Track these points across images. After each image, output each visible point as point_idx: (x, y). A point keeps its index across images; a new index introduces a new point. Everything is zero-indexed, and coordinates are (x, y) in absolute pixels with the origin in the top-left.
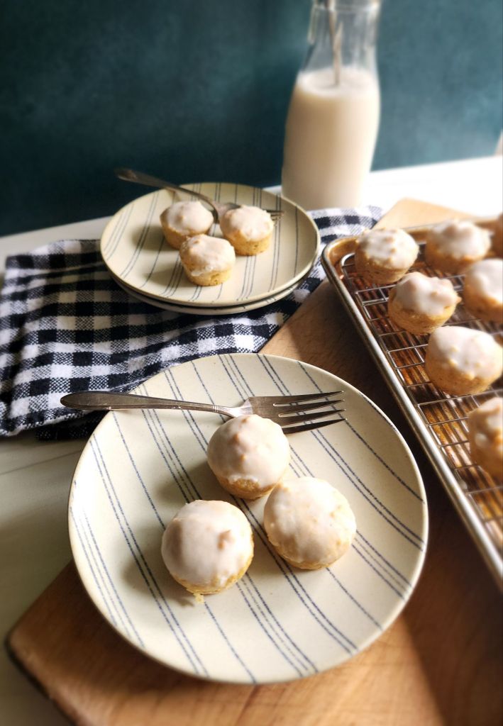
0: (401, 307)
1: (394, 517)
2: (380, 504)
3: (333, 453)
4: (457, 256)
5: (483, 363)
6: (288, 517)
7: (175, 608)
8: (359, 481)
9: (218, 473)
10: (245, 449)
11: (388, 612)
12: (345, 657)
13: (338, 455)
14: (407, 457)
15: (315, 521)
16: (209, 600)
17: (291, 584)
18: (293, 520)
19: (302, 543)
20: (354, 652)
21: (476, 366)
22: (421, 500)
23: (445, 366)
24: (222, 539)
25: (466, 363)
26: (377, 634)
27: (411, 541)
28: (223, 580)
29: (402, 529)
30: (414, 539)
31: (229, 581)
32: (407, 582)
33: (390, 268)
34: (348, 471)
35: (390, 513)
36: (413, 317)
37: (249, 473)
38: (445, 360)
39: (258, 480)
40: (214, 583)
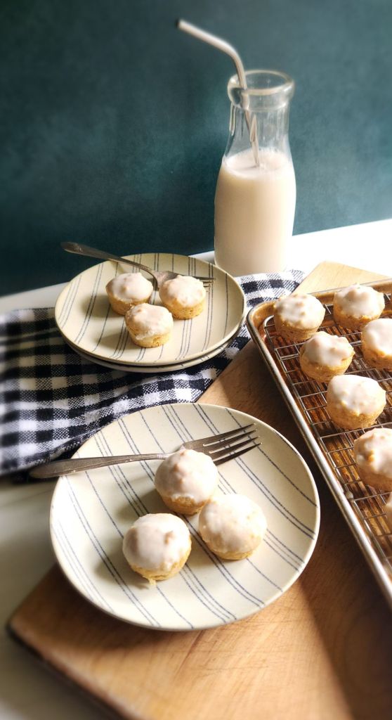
0: (308, 361)
1: (296, 519)
2: (288, 511)
3: (254, 477)
4: (356, 316)
5: (366, 403)
6: (216, 520)
7: (135, 590)
8: (273, 496)
9: (163, 494)
10: (183, 474)
11: (288, 580)
12: (256, 609)
13: (258, 479)
14: (308, 476)
15: (235, 522)
16: (160, 584)
17: (221, 571)
18: (219, 521)
19: (226, 538)
20: (262, 606)
21: (361, 405)
22: (316, 505)
23: (338, 406)
24: (167, 537)
25: (354, 403)
26: (279, 594)
27: (307, 534)
28: (169, 565)
29: (302, 527)
30: (308, 532)
31: (174, 566)
32: (302, 560)
33: (302, 328)
34: (265, 491)
35: (294, 517)
36: (318, 368)
37: (187, 492)
38: (339, 402)
39: (194, 497)
40: (162, 568)
